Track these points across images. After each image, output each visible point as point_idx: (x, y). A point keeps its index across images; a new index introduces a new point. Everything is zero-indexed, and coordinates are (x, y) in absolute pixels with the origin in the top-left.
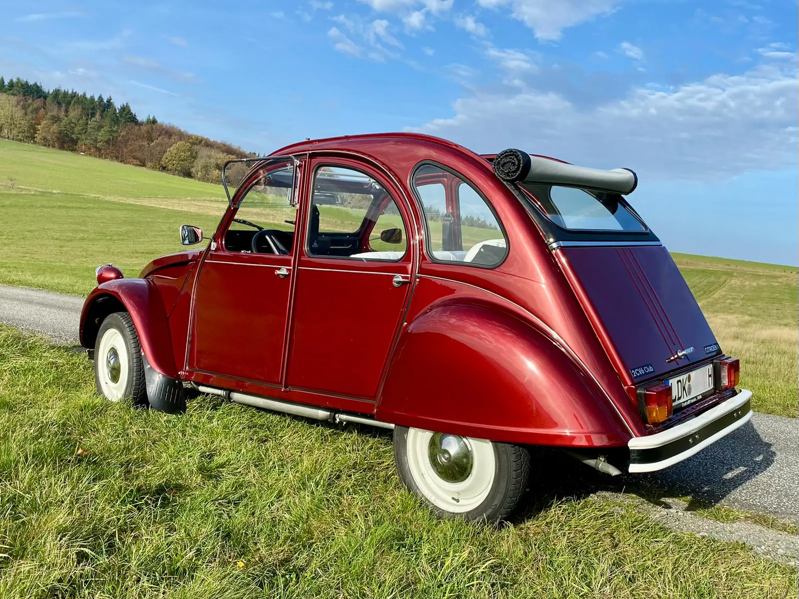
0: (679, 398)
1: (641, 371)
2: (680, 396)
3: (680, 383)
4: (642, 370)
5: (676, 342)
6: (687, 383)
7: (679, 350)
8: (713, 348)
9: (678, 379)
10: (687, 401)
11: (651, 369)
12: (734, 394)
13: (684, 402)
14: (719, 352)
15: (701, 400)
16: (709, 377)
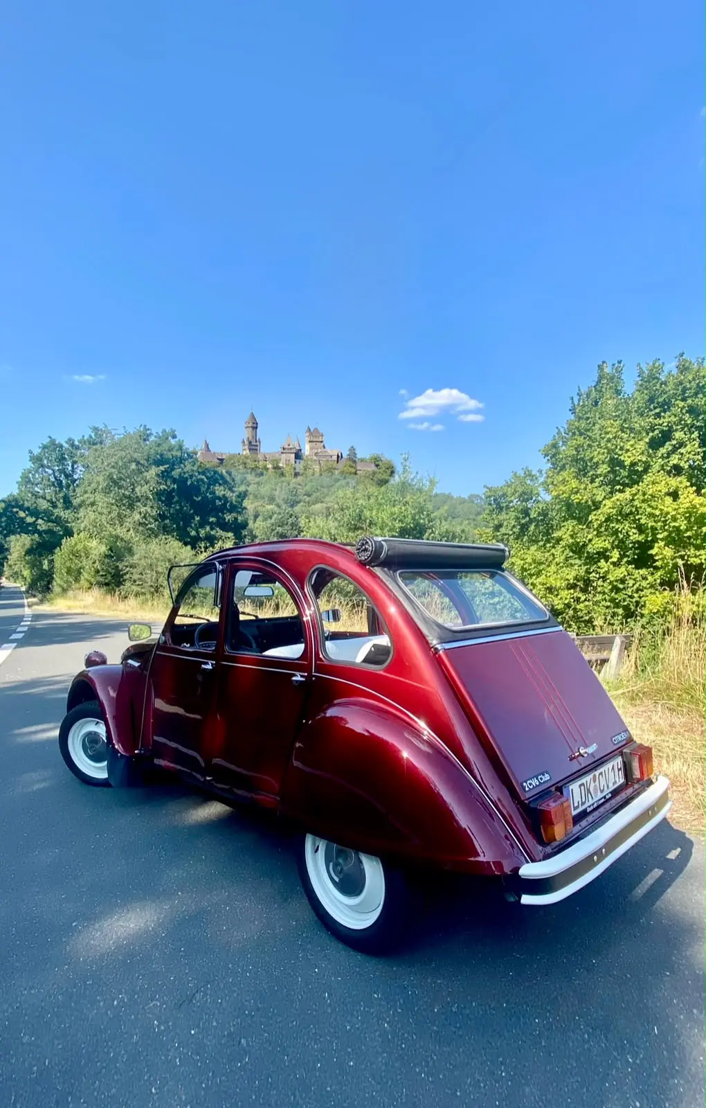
0: (583, 804)
1: (535, 782)
2: (584, 800)
3: (582, 787)
4: (536, 780)
5: (577, 737)
6: (592, 784)
7: (582, 748)
8: (621, 737)
9: (580, 783)
10: (593, 804)
11: (547, 777)
12: (650, 783)
13: (589, 807)
14: (630, 740)
15: (610, 799)
16: (618, 771)
